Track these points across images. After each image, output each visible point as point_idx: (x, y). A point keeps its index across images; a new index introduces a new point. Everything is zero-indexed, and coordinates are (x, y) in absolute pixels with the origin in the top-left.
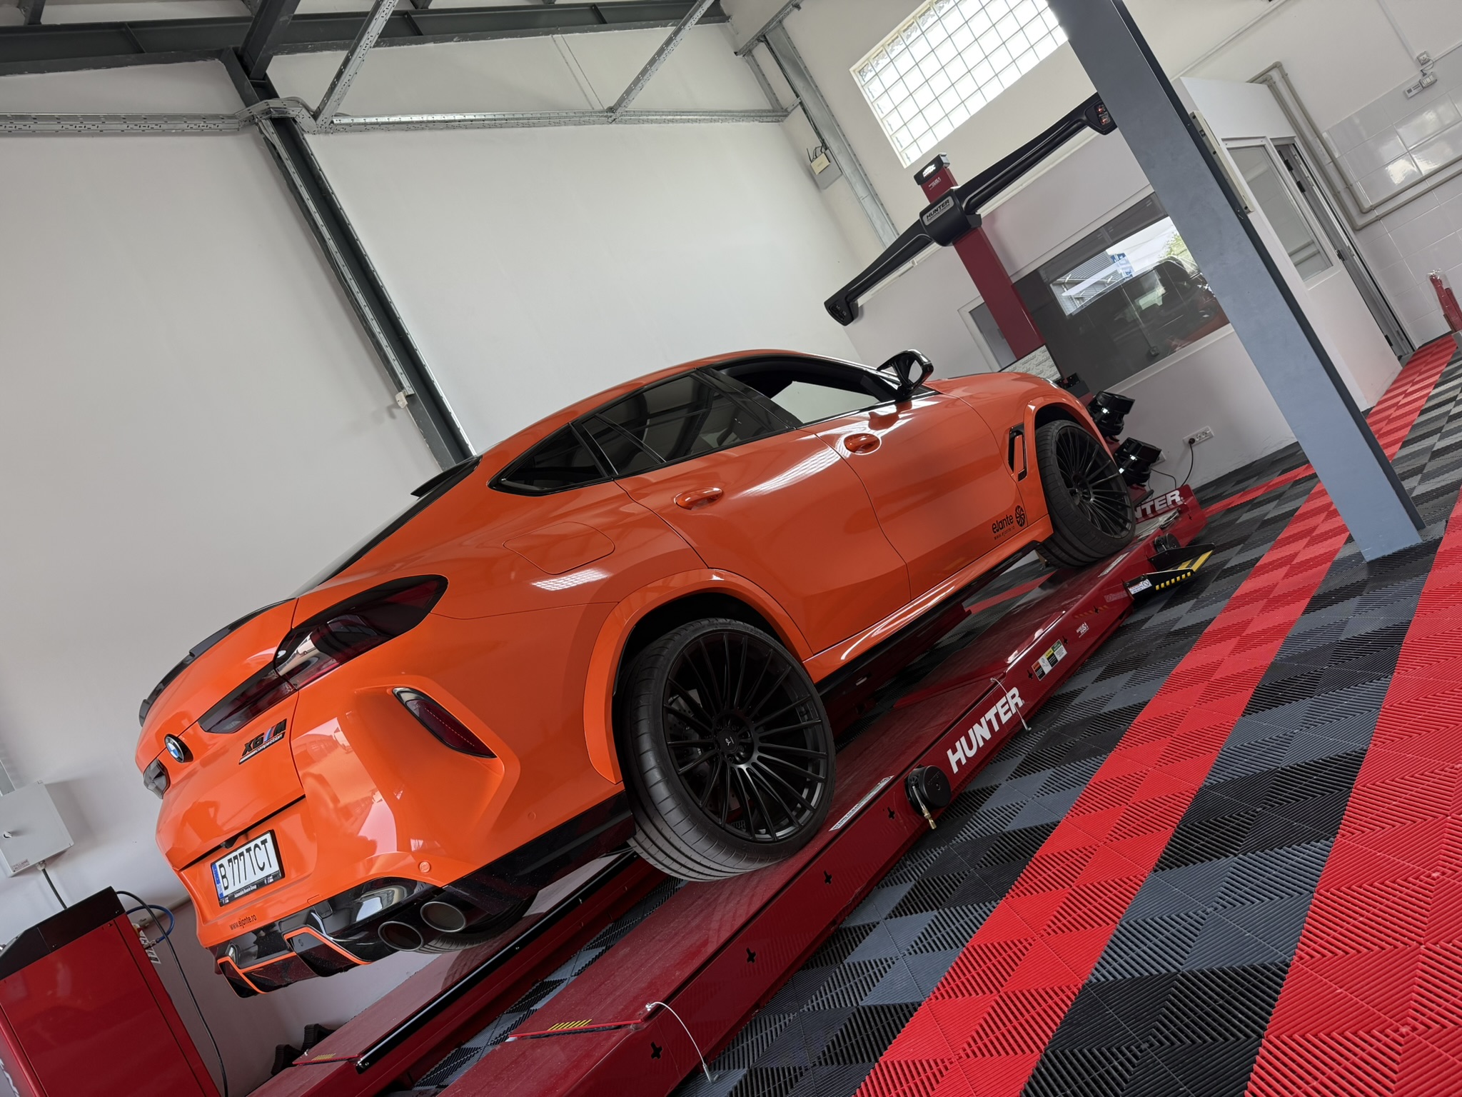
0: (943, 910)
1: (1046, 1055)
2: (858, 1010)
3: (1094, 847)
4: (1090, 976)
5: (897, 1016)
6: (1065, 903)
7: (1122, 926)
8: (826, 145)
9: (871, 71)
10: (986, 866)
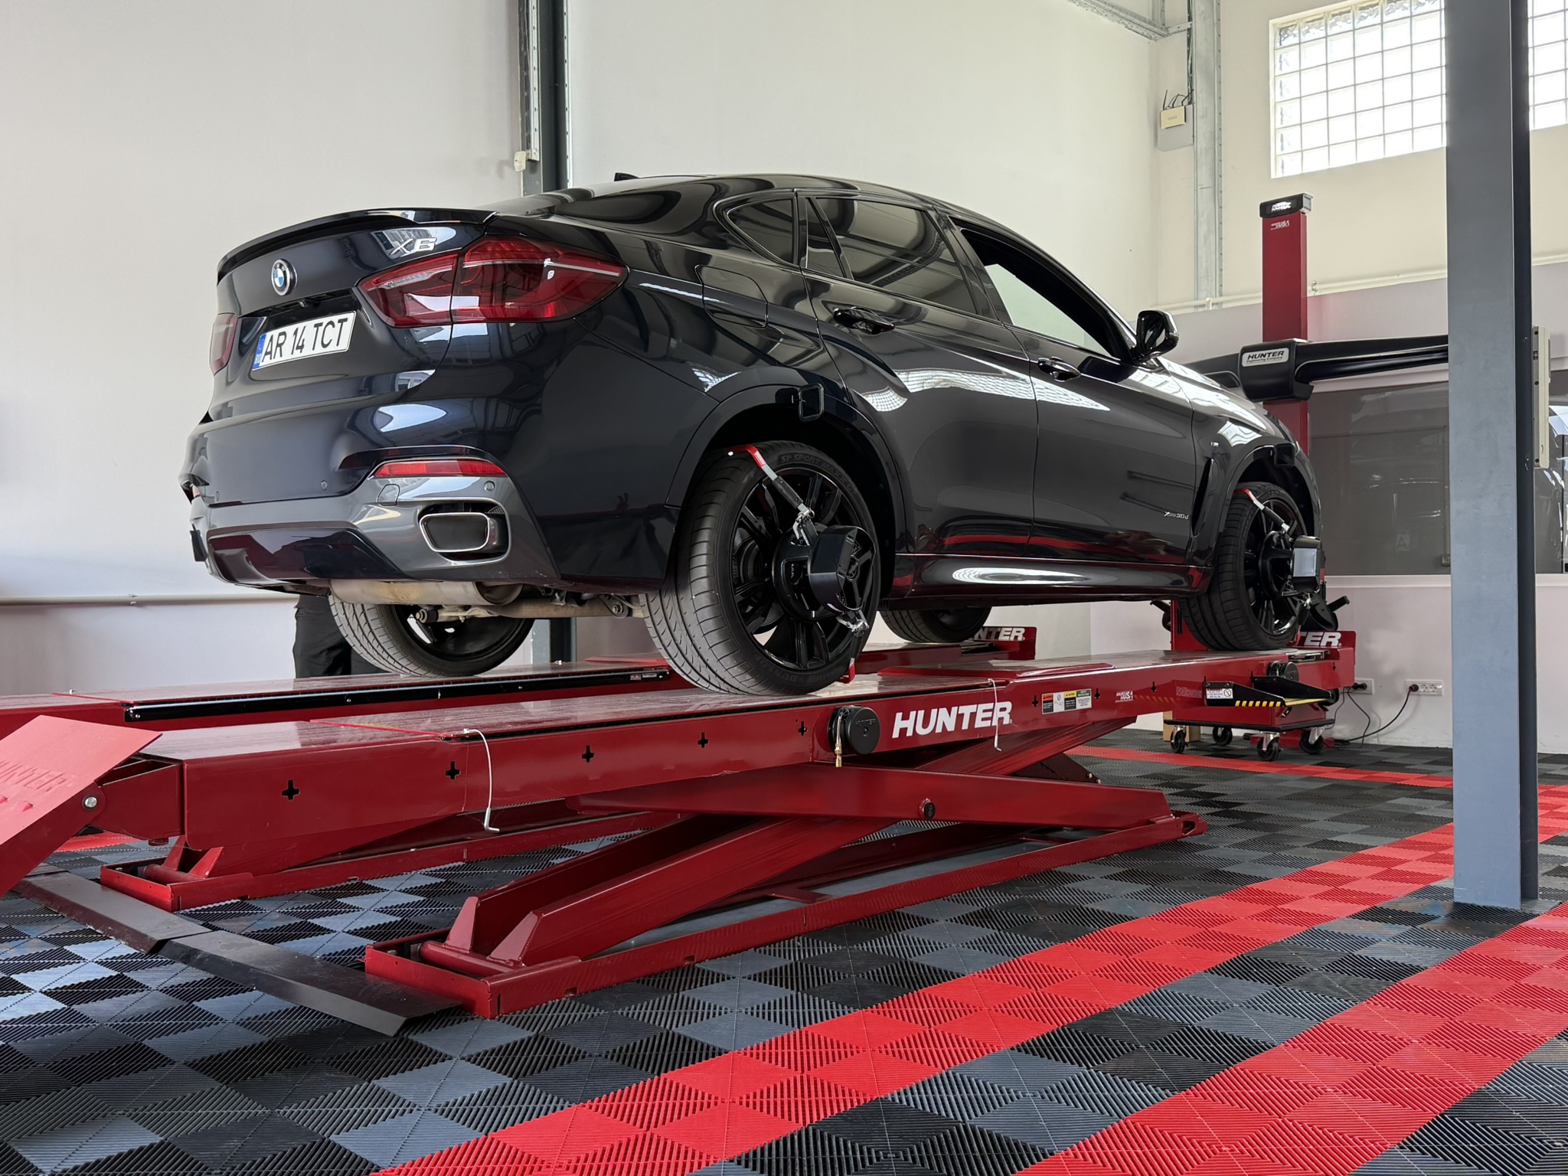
0: (802, 994)
1: (807, 1130)
2: (668, 1033)
3: (977, 1008)
4: (889, 1095)
5: (697, 1052)
6: (914, 1037)
7: (947, 1074)
8: (1192, 99)
9: (1295, 36)
10: (869, 978)
